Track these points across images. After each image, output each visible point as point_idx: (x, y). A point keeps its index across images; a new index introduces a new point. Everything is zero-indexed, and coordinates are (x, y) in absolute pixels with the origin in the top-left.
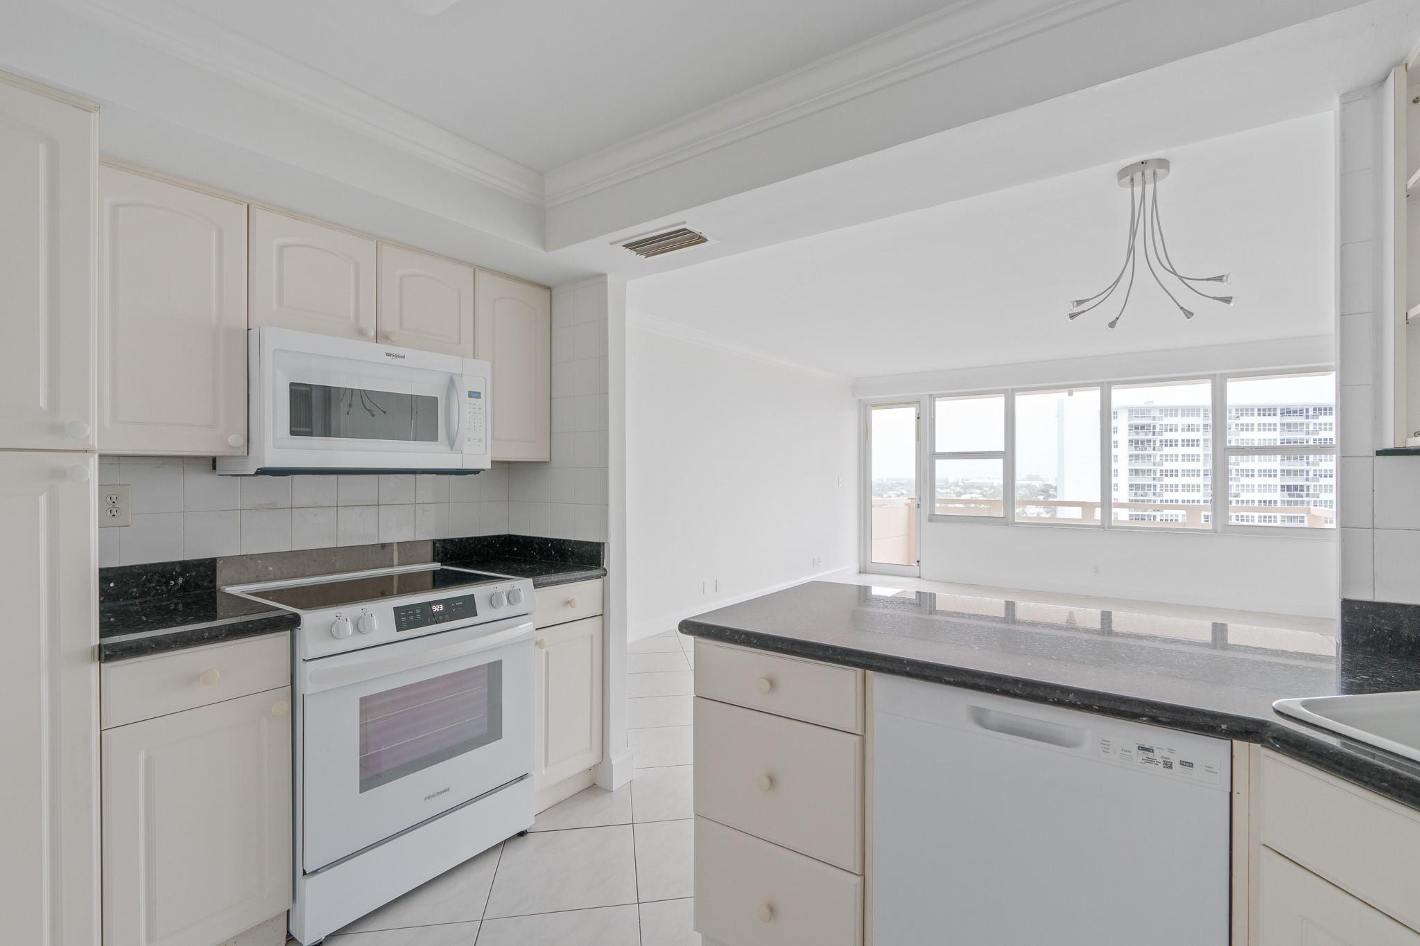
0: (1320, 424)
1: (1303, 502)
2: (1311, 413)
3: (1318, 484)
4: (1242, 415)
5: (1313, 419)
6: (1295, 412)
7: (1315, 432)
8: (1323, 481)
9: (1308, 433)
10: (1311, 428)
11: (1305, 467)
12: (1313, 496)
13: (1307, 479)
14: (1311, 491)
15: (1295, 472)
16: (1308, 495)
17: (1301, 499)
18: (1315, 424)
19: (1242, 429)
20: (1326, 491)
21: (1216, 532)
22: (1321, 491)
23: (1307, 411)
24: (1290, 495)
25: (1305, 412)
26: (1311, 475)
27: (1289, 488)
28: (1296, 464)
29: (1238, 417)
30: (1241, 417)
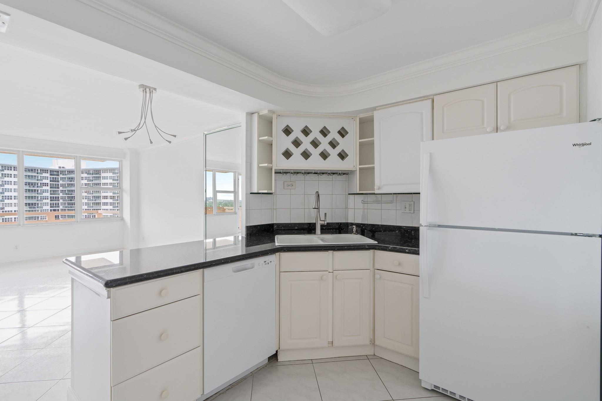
0: (43, 177)
1: (35, 210)
2: (39, 171)
3: (42, 202)
4: (5, 169)
5: (40, 174)
6: (32, 170)
7: (41, 180)
8: (44, 201)
9: (38, 180)
10: (39, 178)
11: (37, 195)
12: (40, 207)
13: (38, 200)
14: (39, 205)
15: (32, 197)
16: (38, 207)
17: (35, 209)
18: (41, 177)
19: (5, 177)
20: (45, 205)
21: (78, 222)
22: (43, 205)
23: (38, 170)
24: (30, 208)
25: (36, 171)
26: (39, 198)
27: (29, 204)
28: (33, 193)
29: (3, 170)
30: (5, 170)
